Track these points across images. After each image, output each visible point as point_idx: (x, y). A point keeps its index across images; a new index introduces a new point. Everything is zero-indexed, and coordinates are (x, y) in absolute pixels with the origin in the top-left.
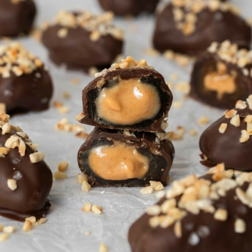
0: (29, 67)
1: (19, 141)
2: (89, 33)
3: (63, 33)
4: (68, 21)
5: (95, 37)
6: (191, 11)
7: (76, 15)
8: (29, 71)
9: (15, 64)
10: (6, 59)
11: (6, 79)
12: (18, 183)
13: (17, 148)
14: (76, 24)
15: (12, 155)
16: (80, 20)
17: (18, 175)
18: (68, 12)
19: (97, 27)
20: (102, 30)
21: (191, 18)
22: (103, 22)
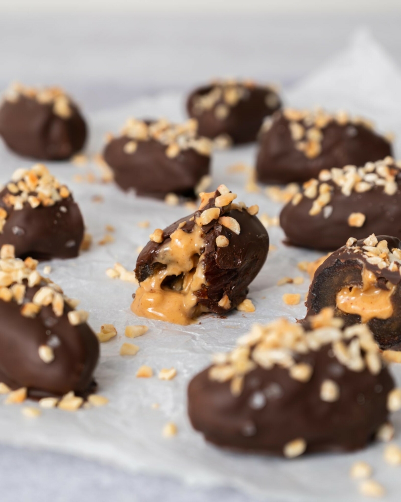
0: (51, 197)
1: (53, 296)
2: (165, 148)
3: (131, 148)
4: (138, 131)
5: (172, 152)
6: (313, 126)
7: (148, 123)
8: (49, 202)
9: (33, 194)
10: (22, 187)
11: (19, 211)
12: (55, 351)
13: (50, 306)
14: (148, 136)
15: (45, 314)
16: (154, 130)
17: (55, 341)
18: (137, 121)
19: (176, 140)
20: (183, 143)
21: (315, 136)
22: (184, 133)
